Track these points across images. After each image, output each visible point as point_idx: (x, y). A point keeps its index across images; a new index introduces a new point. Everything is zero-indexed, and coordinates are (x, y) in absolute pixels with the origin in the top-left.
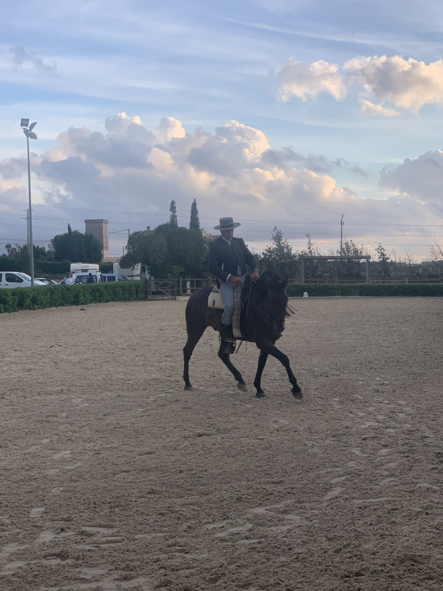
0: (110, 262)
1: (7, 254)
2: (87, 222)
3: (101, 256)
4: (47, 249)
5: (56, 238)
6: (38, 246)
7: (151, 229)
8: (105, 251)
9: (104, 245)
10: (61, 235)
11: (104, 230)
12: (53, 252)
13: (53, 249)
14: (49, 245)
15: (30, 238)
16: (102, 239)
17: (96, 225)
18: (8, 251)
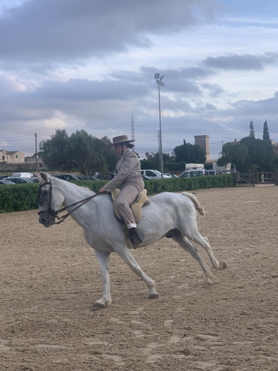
0: (210, 163)
1: (147, 159)
2: (195, 137)
3: (205, 159)
4: (171, 155)
5: (177, 147)
6: (165, 153)
7: (237, 141)
8: (207, 156)
9: (207, 152)
10: (179, 146)
11: (206, 142)
12: (174, 157)
13: (174, 155)
14: (172, 152)
15: (160, 148)
16: (206, 148)
17: (201, 140)
18: (147, 157)
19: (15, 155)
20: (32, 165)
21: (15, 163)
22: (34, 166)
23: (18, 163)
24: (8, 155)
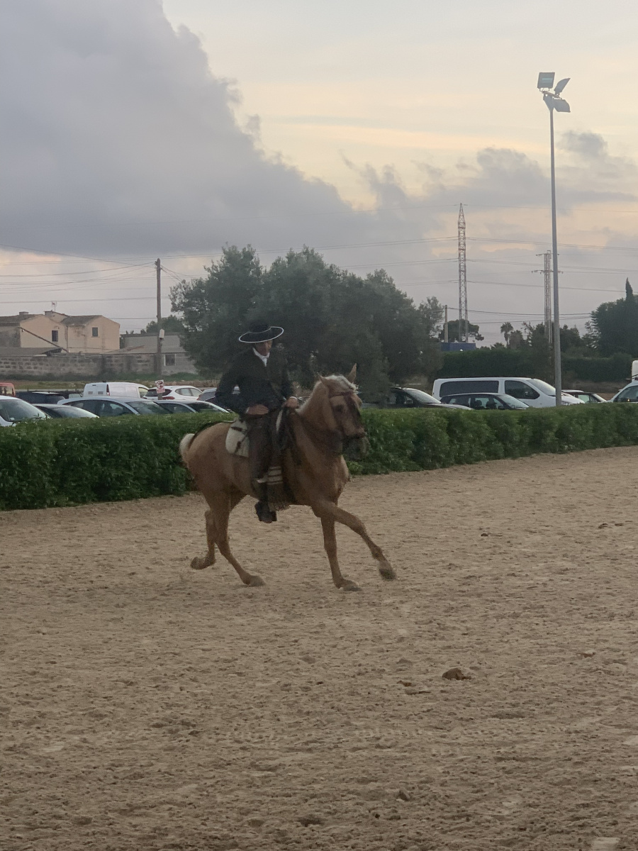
1: (505, 344)
4: (583, 332)
5: (603, 308)
6: (566, 327)
10: (611, 304)
12: (595, 338)
13: (595, 332)
14: (588, 324)
18: (506, 337)
19: (89, 327)
20: (144, 358)
21: (90, 351)
22: (148, 361)
23: (97, 354)
24: (69, 328)
